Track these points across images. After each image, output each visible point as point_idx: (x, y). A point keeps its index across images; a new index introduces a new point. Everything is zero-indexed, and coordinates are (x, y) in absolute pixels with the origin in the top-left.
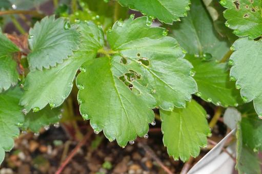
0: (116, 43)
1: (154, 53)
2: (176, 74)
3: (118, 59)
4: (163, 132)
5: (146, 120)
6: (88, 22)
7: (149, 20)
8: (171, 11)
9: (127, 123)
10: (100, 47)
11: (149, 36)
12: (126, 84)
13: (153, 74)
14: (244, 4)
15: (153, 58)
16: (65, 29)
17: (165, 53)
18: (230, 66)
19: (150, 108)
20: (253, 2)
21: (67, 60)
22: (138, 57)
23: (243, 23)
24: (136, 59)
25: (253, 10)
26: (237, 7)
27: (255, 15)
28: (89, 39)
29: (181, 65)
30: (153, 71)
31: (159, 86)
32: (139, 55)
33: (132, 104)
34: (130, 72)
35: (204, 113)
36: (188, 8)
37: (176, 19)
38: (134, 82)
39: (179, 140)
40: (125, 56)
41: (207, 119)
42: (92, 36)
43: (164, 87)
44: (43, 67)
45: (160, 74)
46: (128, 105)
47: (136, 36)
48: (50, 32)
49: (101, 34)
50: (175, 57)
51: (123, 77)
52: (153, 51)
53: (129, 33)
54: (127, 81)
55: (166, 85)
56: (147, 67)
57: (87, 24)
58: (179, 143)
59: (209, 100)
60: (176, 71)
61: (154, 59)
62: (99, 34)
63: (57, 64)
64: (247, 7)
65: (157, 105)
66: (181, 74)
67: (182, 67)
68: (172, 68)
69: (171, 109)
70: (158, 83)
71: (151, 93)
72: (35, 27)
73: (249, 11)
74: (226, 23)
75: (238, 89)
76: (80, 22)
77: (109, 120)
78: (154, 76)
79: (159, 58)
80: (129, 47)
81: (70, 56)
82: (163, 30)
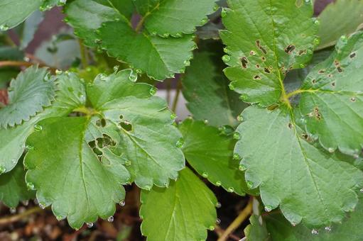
0: (99, 102)
1: (139, 115)
2: (163, 144)
3: (95, 120)
4: (142, 217)
5: (113, 198)
6: (69, 74)
7: (133, 74)
8: (168, 66)
9: (85, 199)
10: (79, 105)
11: (135, 95)
12: (95, 150)
13: (134, 142)
14: (253, 61)
15: (137, 122)
16: (44, 81)
17: (151, 117)
18: (235, 141)
19: (120, 184)
20: (265, 60)
21: (34, 116)
22: (120, 119)
23: (253, 86)
24: (117, 122)
25: (267, 71)
26: (244, 65)
27: (270, 78)
28: (66, 94)
29: (168, 133)
30: (135, 138)
31: (139, 157)
32: (121, 117)
33: (95, 177)
34: (102, 137)
35: (213, 201)
36: (188, 64)
37: (169, 75)
38: (105, 150)
39: (169, 231)
40: (106, 118)
41: (217, 209)
42: (70, 90)
43: (146, 159)
44: (8, 125)
45: (144, 143)
46: (90, 176)
47: (120, 94)
48: (30, 84)
49: (83, 89)
50: (162, 123)
51: (94, 141)
52: (138, 114)
53: (113, 89)
54: (97, 147)
55: (150, 157)
56: (128, 132)
57: (68, 76)
58: (168, 233)
59: (218, 184)
60: (164, 140)
61: (138, 124)
62: (81, 89)
63: (23, 121)
64: (258, 66)
65: (130, 180)
66: (168, 144)
67: (169, 136)
68: (159, 136)
69: (149, 188)
70: (139, 155)
71: (125, 165)
72: (17, 78)
73: (261, 71)
74: (230, 85)
75: (242, 170)
76: (61, 74)
77: (62, 194)
78: (136, 145)
79: (144, 122)
80: (112, 106)
81: (39, 113)
82: (151, 87)
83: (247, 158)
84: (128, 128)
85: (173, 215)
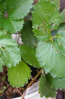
1: (7, 44)
2: (14, 53)
4: (8, 76)
7: (5, 32)
8: (16, 29)
11: (6, 38)
15: (6, 46)
18: (36, 52)
19: (1, 66)
20: (45, 27)
25: (46, 30)
26: (39, 29)
27: (47, 33)
29: (16, 50)
30: (6, 51)
31: (7, 57)
32: (2, 45)
35: (30, 70)
36: (22, 28)
37: (16, 32)
41: (31, 72)
43: (9, 58)
45: (9, 53)
47: (1, 38)
50: (14, 47)
56: (4, 50)
58: (16, 80)
65: (4, 65)
66: (16, 53)
67: (16, 51)
68: (13, 51)
69: (10, 67)
71: (3, 60)
73: (44, 30)
74: (34, 35)
75: (38, 61)
78: (6, 53)
79: (9, 46)
83: (40, 57)
84: (4, 48)
85: (18, 75)
